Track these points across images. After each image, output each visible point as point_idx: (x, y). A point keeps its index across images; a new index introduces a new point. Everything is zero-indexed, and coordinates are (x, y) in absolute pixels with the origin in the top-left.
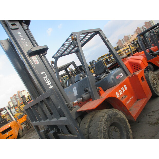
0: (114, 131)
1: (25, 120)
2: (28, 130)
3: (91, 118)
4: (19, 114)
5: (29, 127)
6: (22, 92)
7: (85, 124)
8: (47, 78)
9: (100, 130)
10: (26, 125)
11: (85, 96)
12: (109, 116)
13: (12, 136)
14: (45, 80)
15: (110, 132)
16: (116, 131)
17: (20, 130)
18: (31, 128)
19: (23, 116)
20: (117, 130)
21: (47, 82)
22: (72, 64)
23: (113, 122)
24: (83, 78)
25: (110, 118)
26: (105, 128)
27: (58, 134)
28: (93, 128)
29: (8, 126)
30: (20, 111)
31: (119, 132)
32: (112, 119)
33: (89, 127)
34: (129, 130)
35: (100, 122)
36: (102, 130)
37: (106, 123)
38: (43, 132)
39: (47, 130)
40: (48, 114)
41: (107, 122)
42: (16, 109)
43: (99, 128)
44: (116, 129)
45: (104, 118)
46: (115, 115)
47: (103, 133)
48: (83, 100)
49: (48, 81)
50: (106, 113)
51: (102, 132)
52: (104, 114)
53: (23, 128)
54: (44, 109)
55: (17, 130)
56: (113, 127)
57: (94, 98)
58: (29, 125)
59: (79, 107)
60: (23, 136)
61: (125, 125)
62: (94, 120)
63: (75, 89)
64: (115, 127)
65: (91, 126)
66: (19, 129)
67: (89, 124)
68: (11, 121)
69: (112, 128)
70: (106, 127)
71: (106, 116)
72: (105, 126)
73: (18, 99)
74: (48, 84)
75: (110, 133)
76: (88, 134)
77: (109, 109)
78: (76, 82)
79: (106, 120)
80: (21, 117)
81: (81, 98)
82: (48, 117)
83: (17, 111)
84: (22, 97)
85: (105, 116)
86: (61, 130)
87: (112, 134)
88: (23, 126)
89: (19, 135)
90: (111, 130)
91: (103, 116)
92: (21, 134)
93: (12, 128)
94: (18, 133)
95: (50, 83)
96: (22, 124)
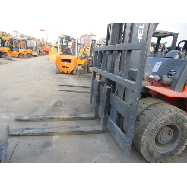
0: (168, 132)
1: (83, 63)
2: (81, 73)
3: (154, 103)
4: (80, 55)
5: (83, 72)
6: (94, 37)
7: (143, 103)
8: (142, 29)
9: (156, 119)
10: (82, 69)
11: (166, 79)
12: (177, 116)
13: (67, 68)
14: (139, 29)
15: (164, 130)
16: (169, 135)
17: (75, 68)
18: (84, 74)
19: (83, 59)
20: (172, 135)
21: (139, 34)
22: (173, 35)
23: (175, 125)
24: (180, 57)
25: (176, 118)
26: (162, 122)
27: (112, 93)
28: (150, 113)
29: (69, 58)
30: (84, 52)
31: (171, 138)
32: (177, 121)
33: (147, 109)
34: (183, 145)
35: (162, 114)
36: (158, 122)
37: (168, 119)
38: (98, 82)
39: (102, 83)
40: (117, 67)
41: (170, 119)
42: (81, 49)
43: (157, 117)
44: (172, 133)
45: (170, 114)
46: (183, 120)
47: (157, 125)
48: (159, 81)
49: (142, 33)
50: (176, 111)
51: (157, 123)
52: (172, 110)
53: (79, 69)
54: (116, 60)
55: (73, 66)
56: (170, 129)
57: (174, 88)
58: (84, 70)
59: (150, 85)
60: (75, 75)
61: (183, 138)
62: (157, 107)
63: (158, 64)
64: (172, 131)
65: (149, 110)
66: (75, 66)
67: (148, 106)
68: (72, 55)
69: (168, 128)
70: (164, 123)
71: (173, 114)
72: (164, 121)
73: (87, 41)
74: (138, 37)
75: (162, 131)
76: (139, 114)
77: (183, 111)
78: (165, 58)
79: (170, 116)
80: (81, 58)
81: (160, 77)
82: (115, 71)
83: (81, 51)
84: (93, 41)
85: (172, 112)
86: (116, 91)
87: (163, 134)
88: (79, 68)
89: (72, 71)
90: (165, 129)
91: (170, 111)
92: (74, 72)
93: (71, 62)
94: (73, 70)
95: (141, 38)
96: (80, 65)
